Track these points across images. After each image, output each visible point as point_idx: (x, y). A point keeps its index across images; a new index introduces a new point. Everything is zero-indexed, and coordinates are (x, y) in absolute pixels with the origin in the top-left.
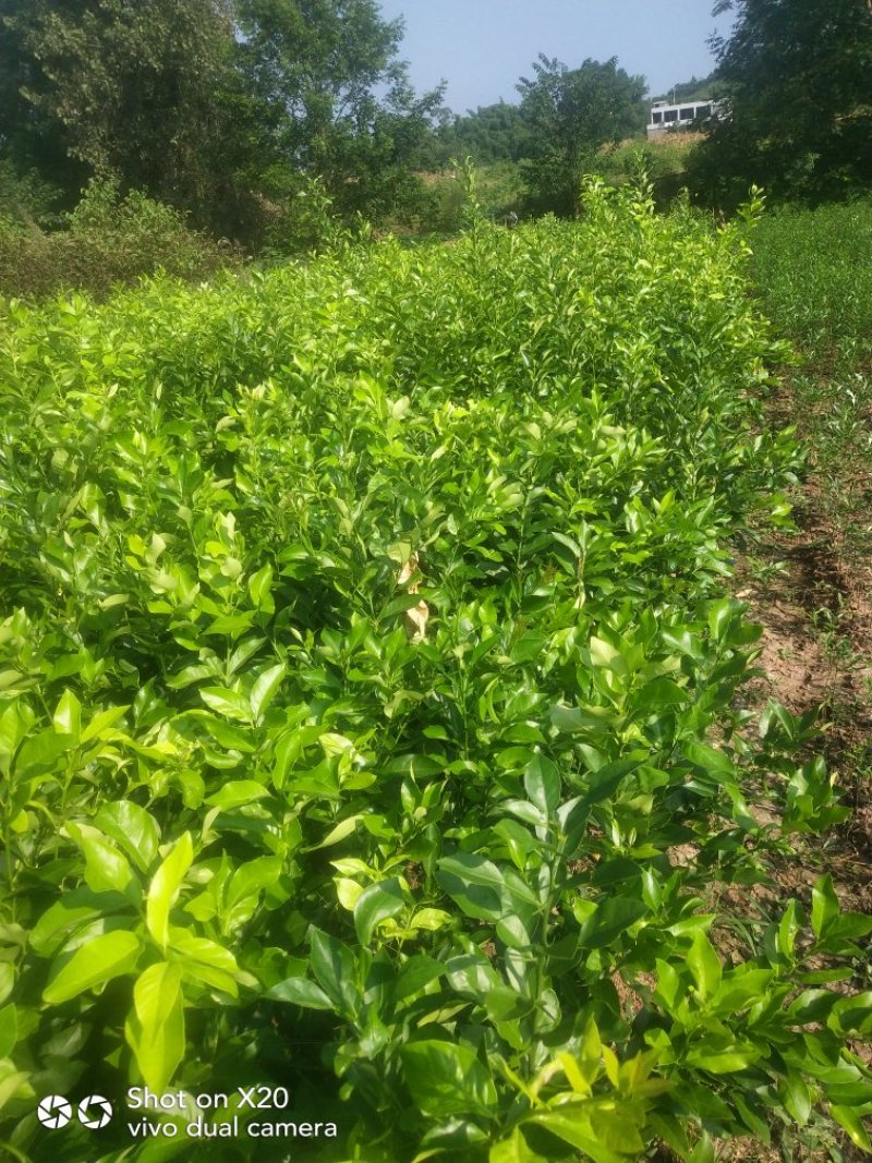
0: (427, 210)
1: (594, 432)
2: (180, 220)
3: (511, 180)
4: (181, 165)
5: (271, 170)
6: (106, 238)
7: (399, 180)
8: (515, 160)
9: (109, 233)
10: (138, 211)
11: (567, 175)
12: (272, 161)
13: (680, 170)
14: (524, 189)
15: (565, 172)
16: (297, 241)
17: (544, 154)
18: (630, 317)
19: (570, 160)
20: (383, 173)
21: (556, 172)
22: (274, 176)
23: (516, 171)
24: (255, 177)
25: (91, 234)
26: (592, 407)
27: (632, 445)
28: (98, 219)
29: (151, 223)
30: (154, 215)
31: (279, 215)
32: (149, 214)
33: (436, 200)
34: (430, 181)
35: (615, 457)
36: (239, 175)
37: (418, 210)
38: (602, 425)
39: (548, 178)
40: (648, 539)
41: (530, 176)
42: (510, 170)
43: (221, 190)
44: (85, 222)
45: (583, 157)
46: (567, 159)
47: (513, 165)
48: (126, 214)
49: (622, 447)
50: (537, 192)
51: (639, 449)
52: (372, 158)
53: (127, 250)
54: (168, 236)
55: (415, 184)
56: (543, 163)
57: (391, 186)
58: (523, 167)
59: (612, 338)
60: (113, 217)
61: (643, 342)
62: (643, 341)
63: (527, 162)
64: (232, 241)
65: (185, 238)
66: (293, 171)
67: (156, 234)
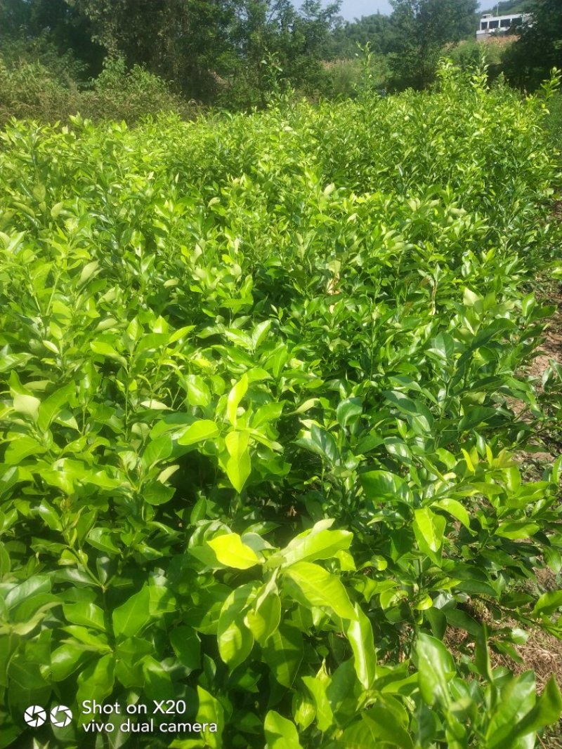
0: (325, 86)
1: (446, 212)
2: (166, 86)
3: (381, 68)
4: (164, 50)
5: (224, 56)
6: (117, 96)
7: (308, 64)
8: (385, 53)
9: (119, 93)
10: (139, 79)
11: (420, 64)
12: (225, 49)
13: (499, 62)
14: (390, 74)
15: (419, 62)
16: (238, 104)
17: (405, 49)
18: (466, 150)
19: (423, 54)
20: (297, 59)
21: (414, 62)
22: (225, 59)
23: (385, 61)
24: (212, 60)
25: (108, 93)
26: (446, 196)
27: (468, 223)
28: (113, 83)
29: (147, 87)
30: (149, 82)
31: (226, 87)
32: (146, 81)
33: (331, 79)
34: (327, 67)
35: (457, 230)
36: (201, 58)
37: (318, 86)
38: (452, 208)
39: (407, 66)
40: (476, 278)
41: (395, 65)
42: (381, 61)
43: (189, 69)
44: (104, 86)
45: (432, 52)
46: (421, 53)
47: (382, 57)
48: (130, 80)
49: (462, 224)
50: (399, 75)
51: (472, 226)
52: (290, 49)
53: (132, 105)
54: (158, 97)
55: (317, 69)
56: (404, 56)
57: (302, 69)
58: (391, 58)
59: (454, 163)
60: (123, 83)
61: (474, 167)
62: (474, 165)
63: (394, 55)
64: (198, 102)
65: (168, 99)
66: (237, 57)
67: (150, 95)
